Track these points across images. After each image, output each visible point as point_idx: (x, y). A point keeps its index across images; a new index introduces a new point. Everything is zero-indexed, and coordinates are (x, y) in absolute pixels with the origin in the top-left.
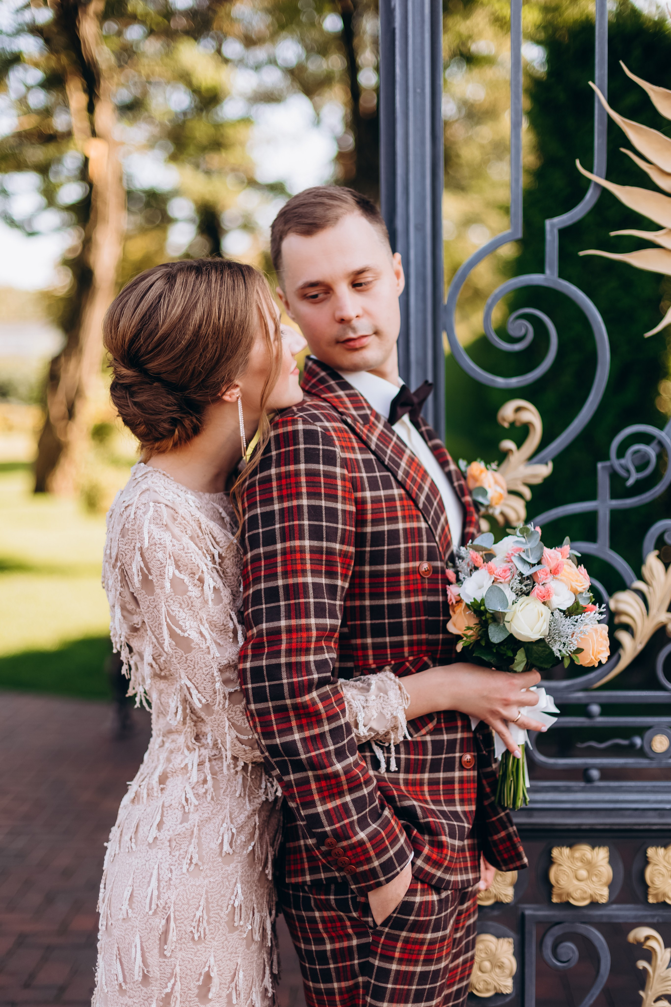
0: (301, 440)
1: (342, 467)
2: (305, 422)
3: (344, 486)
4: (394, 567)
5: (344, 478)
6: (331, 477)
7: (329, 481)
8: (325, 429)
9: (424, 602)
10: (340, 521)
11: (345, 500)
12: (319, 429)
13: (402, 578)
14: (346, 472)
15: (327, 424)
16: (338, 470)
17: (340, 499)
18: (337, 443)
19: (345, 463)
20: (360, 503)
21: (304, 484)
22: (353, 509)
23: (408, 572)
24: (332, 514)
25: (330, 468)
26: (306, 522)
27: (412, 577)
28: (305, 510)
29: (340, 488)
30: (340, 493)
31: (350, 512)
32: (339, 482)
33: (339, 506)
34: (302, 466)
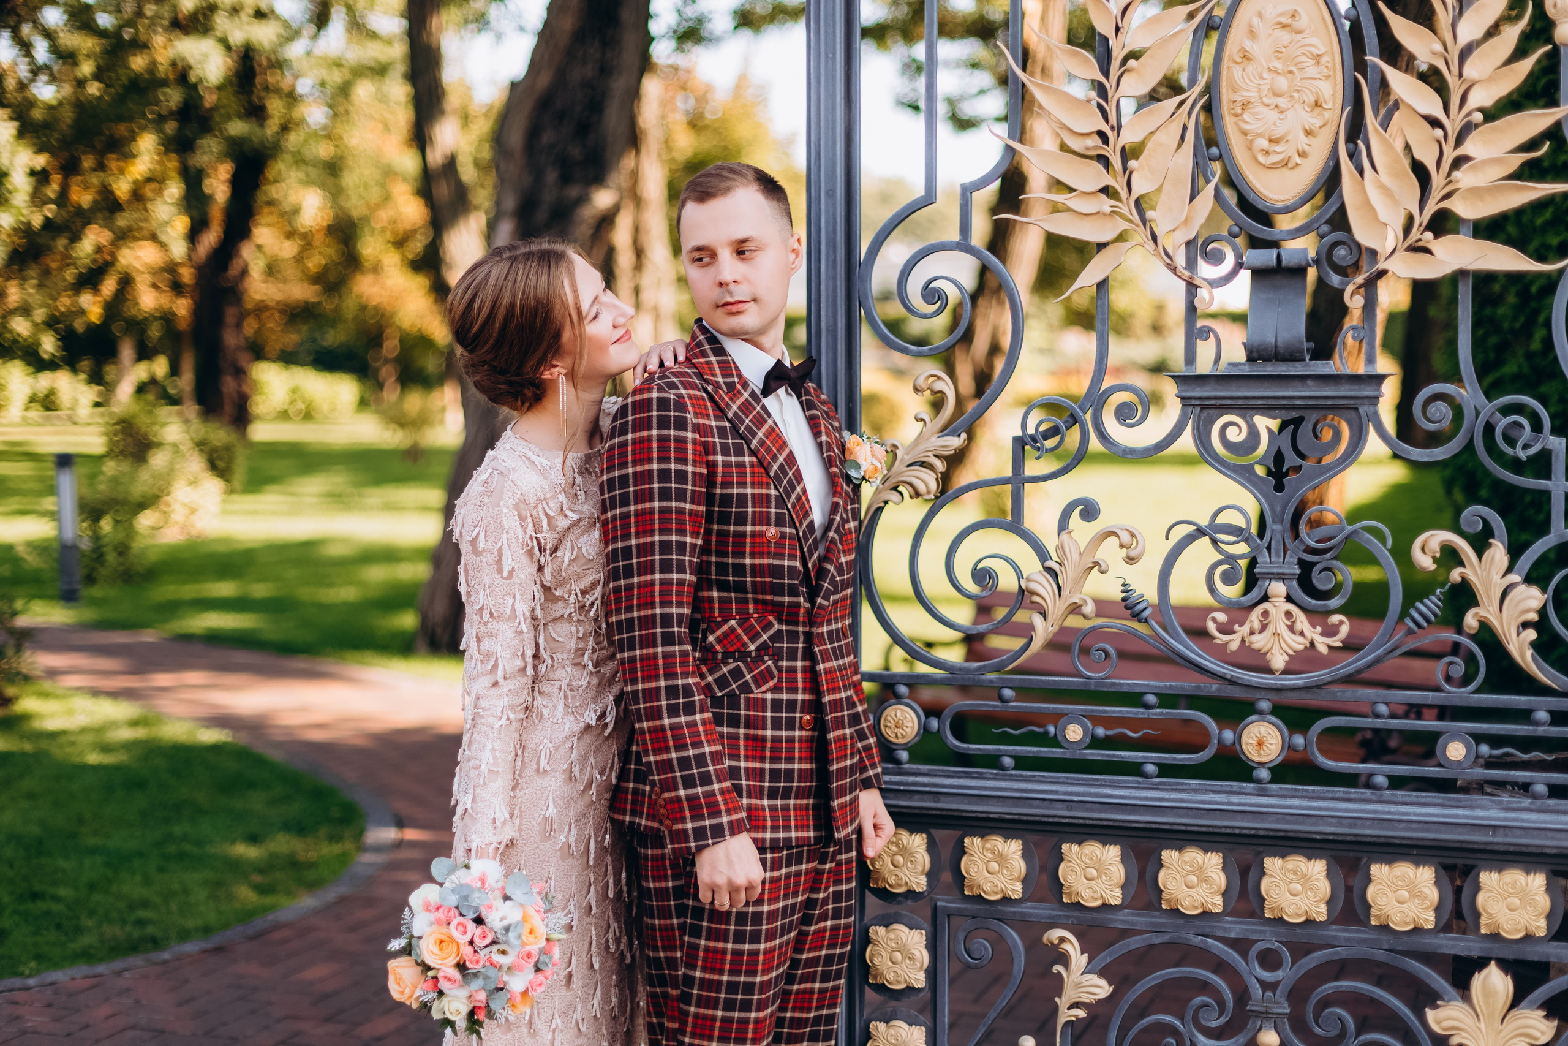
0: (655, 407)
1: (693, 431)
2: (660, 389)
3: (694, 450)
4: (740, 528)
5: (694, 442)
6: (681, 441)
7: (680, 445)
8: (680, 396)
9: (769, 565)
10: (690, 482)
11: (695, 463)
12: (672, 397)
13: (748, 540)
14: (697, 436)
15: (683, 392)
16: (689, 435)
17: (690, 462)
18: (690, 409)
19: (697, 428)
20: (711, 466)
21: (655, 449)
22: (705, 471)
23: (754, 534)
24: (681, 476)
25: (681, 433)
26: (656, 485)
27: (758, 540)
28: (655, 474)
29: (690, 452)
30: (690, 456)
31: (701, 475)
32: (690, 446)
33: (689, 468)
34: (654, 432)
